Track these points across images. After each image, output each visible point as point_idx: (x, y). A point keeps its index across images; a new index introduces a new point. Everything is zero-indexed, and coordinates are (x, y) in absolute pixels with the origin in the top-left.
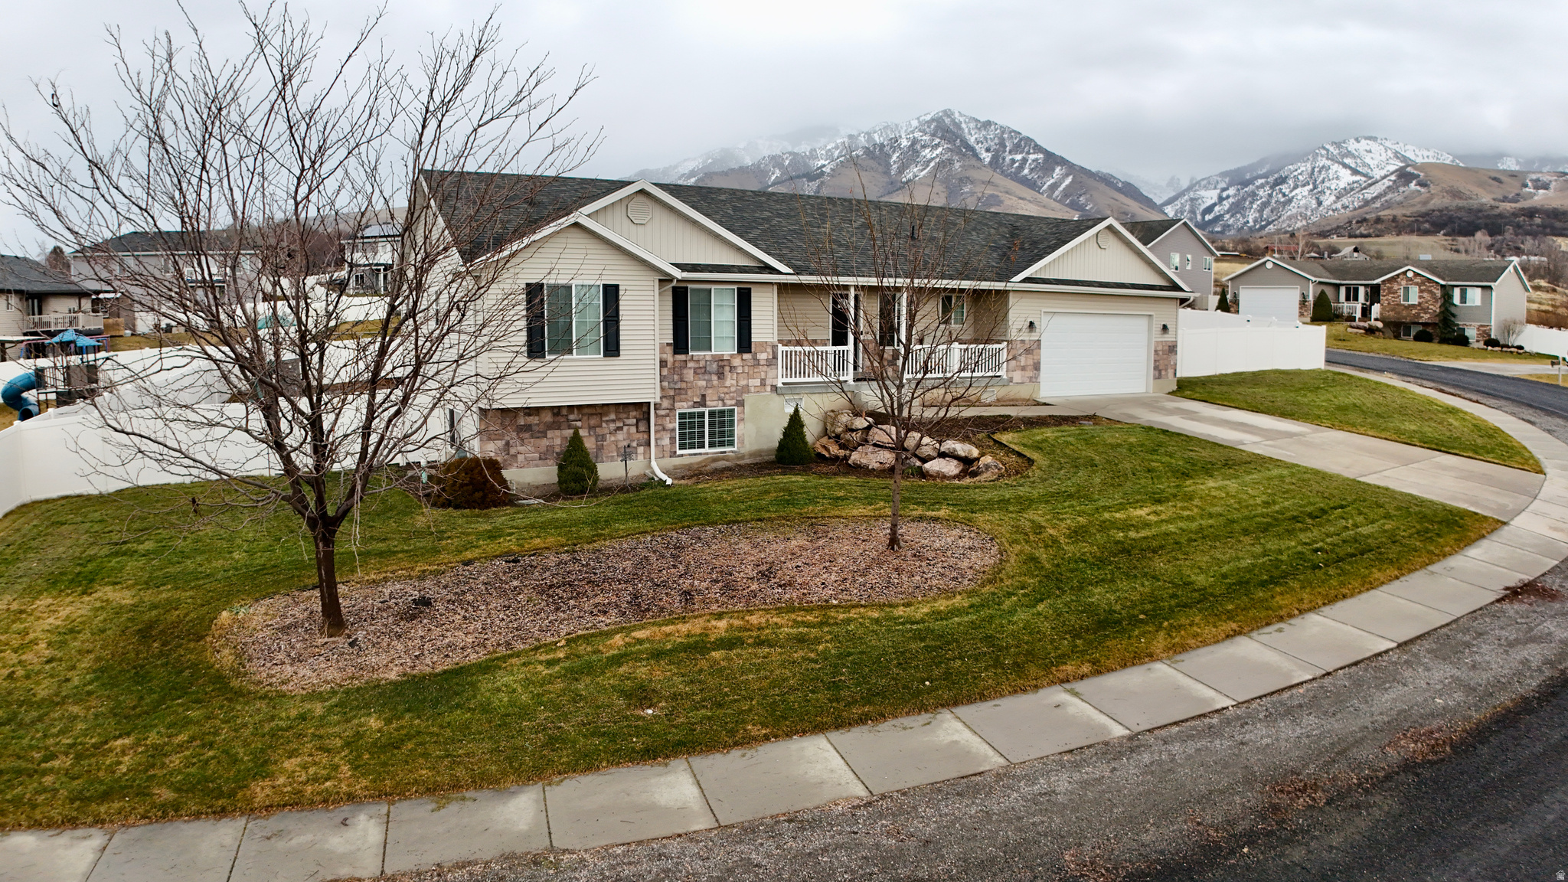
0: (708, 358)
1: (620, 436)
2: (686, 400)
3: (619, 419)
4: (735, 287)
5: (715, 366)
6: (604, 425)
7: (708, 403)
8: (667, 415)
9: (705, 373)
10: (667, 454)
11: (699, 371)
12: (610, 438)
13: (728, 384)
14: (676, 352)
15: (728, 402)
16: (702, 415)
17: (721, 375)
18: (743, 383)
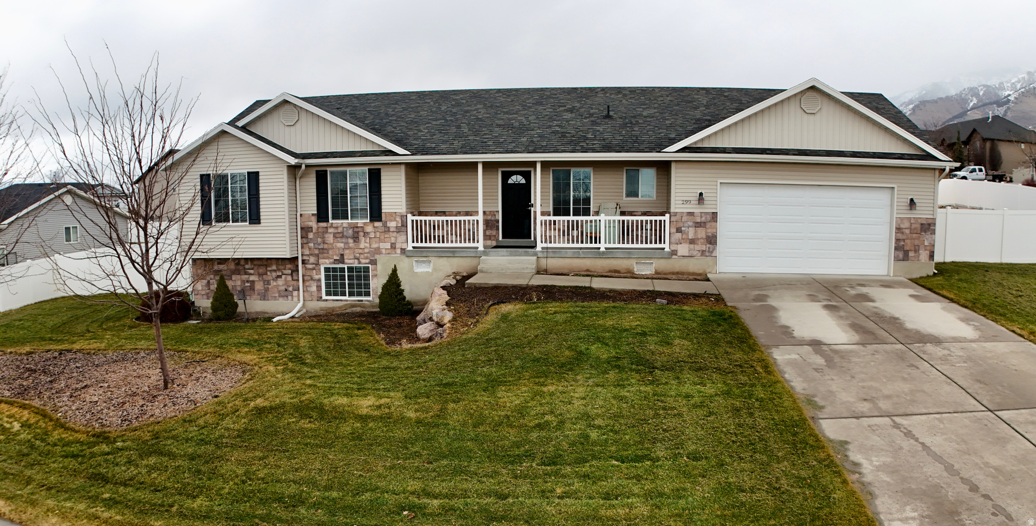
0: (345, 225)
1: (280, 282)
2: (328, 258)
3: (279, 270)
4: (366, 169)
5: (351, 231)
6: (269, 273)
7: (346, 261)
8: (314, 269)
9: (343, 237)
10: (315, 298)
11: (338, 235)
12: (273, 283)
13: (362, 246)
14: (319, 221)
15: (363, 261)
16: (343, 270)
17: (356, 238)
18: (375, 246)
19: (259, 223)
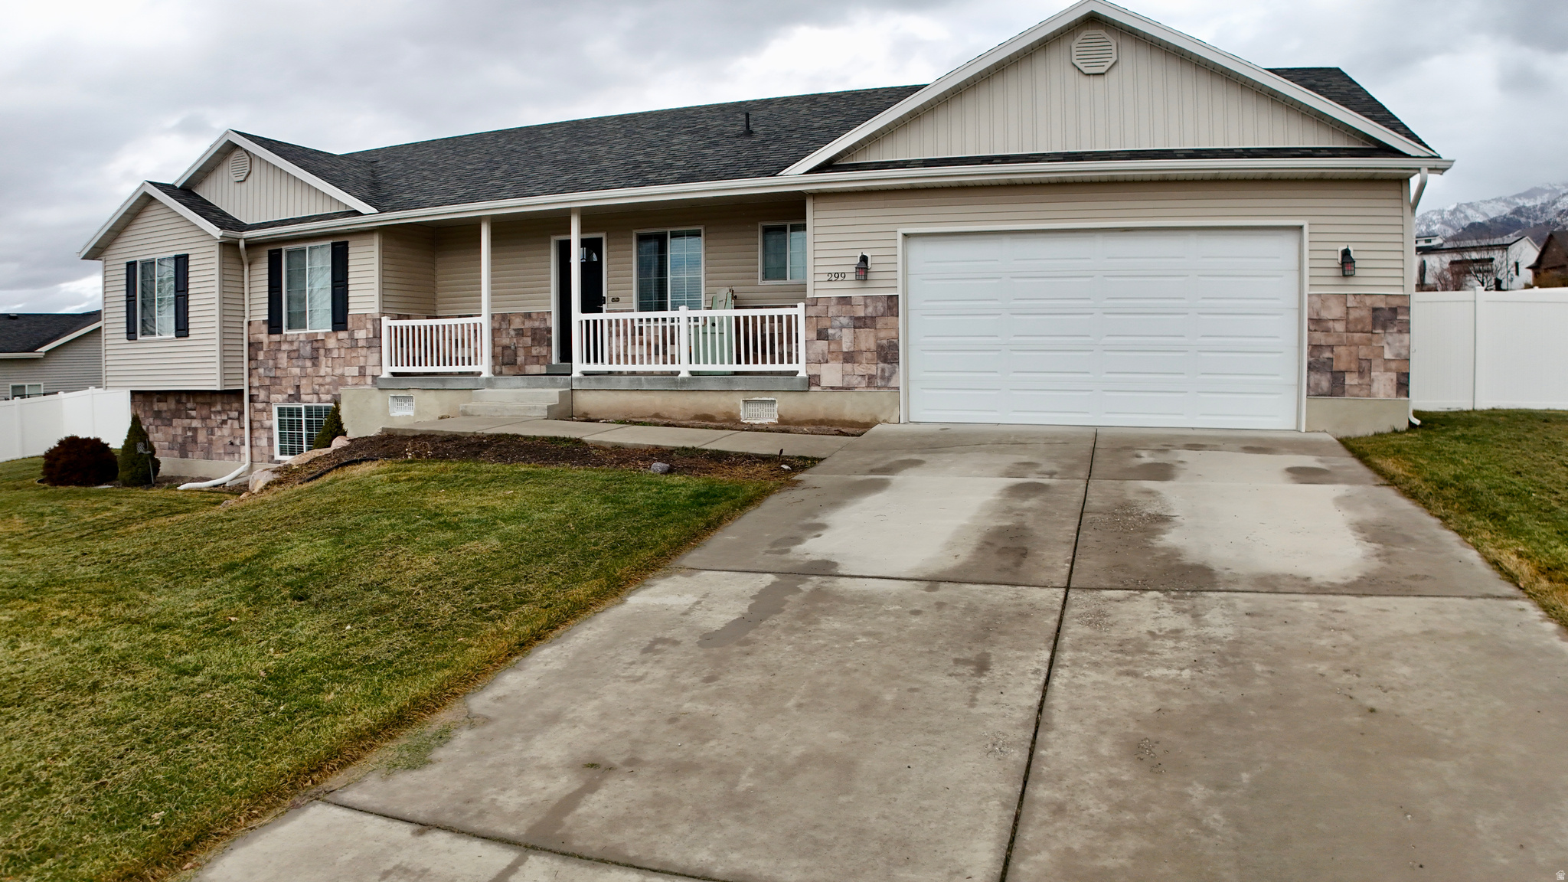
0: (302, 338)
1: (226, 430)
2: (280, 392)
3: (224, 411)
4: (329, 242)
5: (308, 348)
6: (213, 417)
7: (303, 397)
8: (264, 410)
9: (298, 358)
10: (266, 458)
11: (293, 355)
12: (218, 433)
13: (323, 371)
14: (270, 333)
15: (324, 397)
16: (299, 411)
17: (315, 359)
18: (338, 371)
19: (188, 336)
